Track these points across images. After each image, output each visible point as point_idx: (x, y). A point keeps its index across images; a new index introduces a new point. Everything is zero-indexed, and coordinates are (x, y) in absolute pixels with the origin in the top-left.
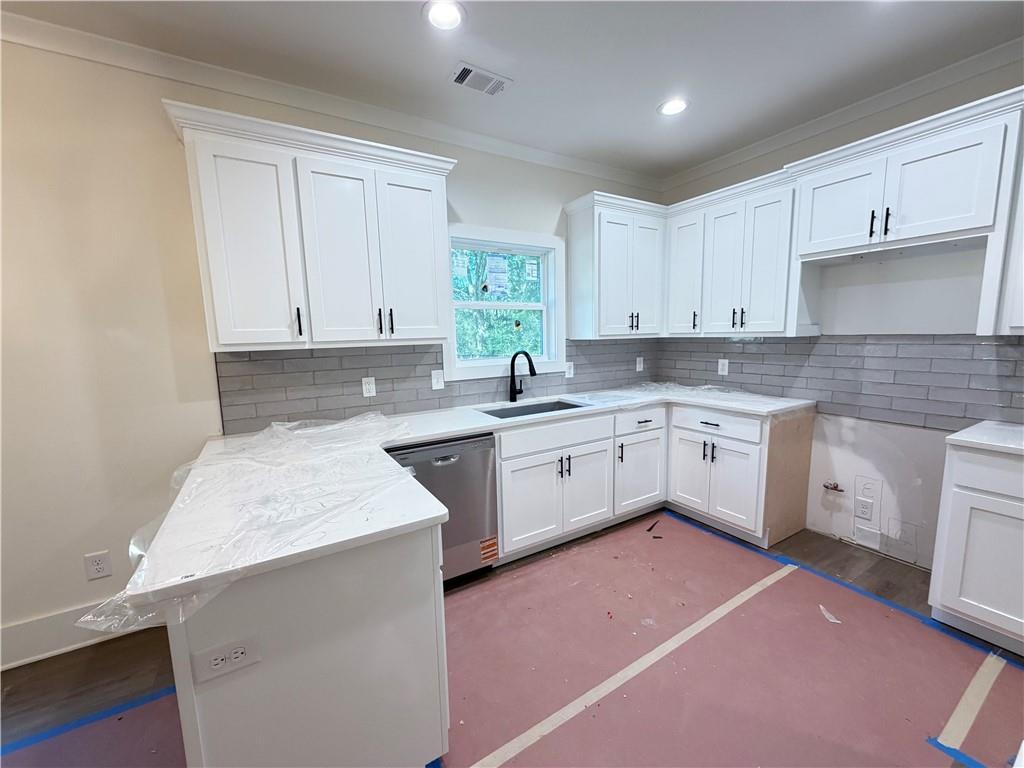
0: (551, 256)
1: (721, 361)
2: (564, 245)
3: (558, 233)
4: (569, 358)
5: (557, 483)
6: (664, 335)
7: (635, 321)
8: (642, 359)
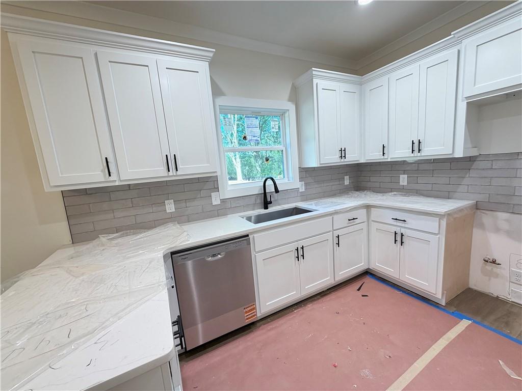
0: (287, 115)
1: (401, 176)
2: (294, 107)
3: (290, 100)
4: (301, 179)
5: (295, 264)
6: (362, 161)
7: (343, 153)
8: (348, 177)
